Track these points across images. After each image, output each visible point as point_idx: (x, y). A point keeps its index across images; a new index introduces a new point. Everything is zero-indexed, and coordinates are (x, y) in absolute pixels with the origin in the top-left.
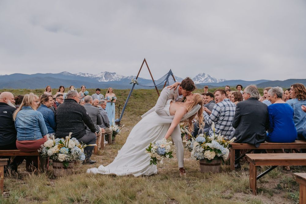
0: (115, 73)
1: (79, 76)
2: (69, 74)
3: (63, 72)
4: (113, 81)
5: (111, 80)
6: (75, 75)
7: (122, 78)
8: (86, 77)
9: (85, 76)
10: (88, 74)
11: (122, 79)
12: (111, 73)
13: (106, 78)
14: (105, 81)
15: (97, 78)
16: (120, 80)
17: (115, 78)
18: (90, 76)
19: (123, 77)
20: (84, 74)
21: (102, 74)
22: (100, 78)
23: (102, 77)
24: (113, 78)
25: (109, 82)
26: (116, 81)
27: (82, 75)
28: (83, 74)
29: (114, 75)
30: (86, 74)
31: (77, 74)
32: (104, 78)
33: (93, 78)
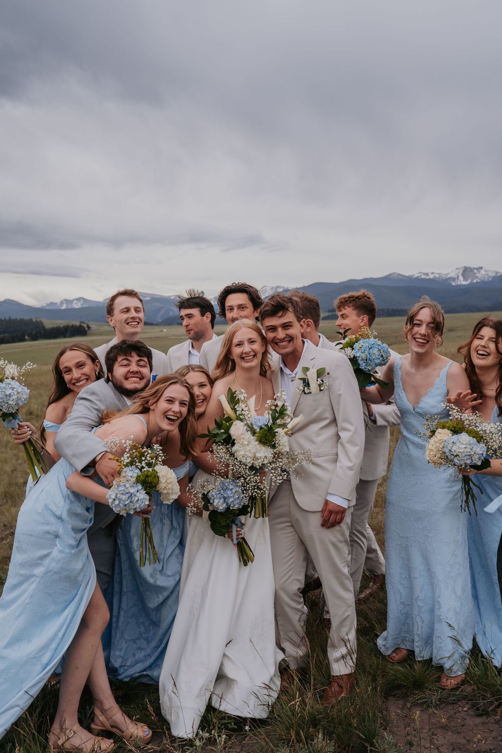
0: (481, 268)
1: (417, 278)
2: (400, 277)
3: (390, 275)
4: (477, 282)
5: (475, 281)
6: (410, 278)
7: (494, 274)
8: (430, 279)
9: (428, 277)
10: (433, 273)
11: (494, 277)
12: (474, 268)
13: (465, 279)
14: (464, 283)
15: (450, 278)
16: (490, 279)
17: (481, 276)
18: (437, 276)
19: (497, 273)
20: (427, 274)
21: (458, 271)
22: (453, 279)
23: (458, 277)
24: (477, 277)
25: (471, 283)
26: (483, 282)
27: (423, 277)
28: (424, 274)
29: (479, 272)
30: (430, 274)
31: (414, 275)
32: (461, 278)
33: (443, 280)
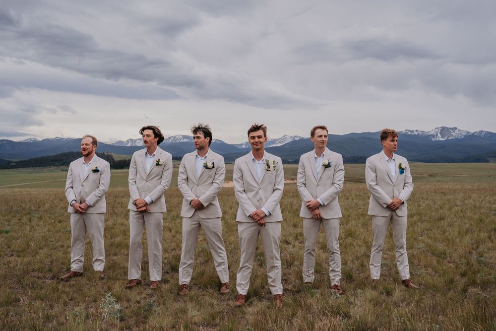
0: (456, 128)
1: (405, 134)
4: (452, 139)
5: (450, 138)
7: (466, 134)
9: (413, 134)
10: (417, 131)
11: (466, 136)
12: (450, 128)
13: (443, 136)
14: (442, 139)
15: (430, 135)
16: (462, 137)
17: (455, 134)
18: (421, 133)
19: (468, 132)
20: (413, 131)
21: (437, 130)
22: (433, 136)
23: (437, 134)
24: (452, 135)
25: (447, 140)
26: (457, 139)
27: (409, 133)
28: (410, 131)
29: (454, 132)
31: (402, 132)
32: (439, 135)
33: (425, 136)
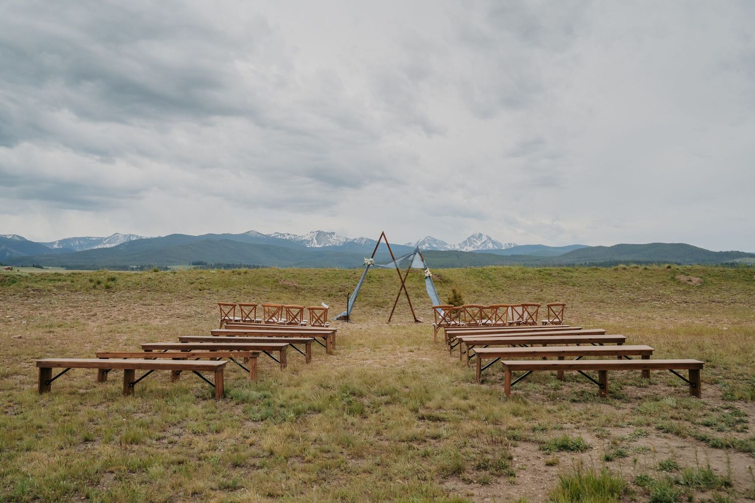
0: (334, 233)
1: (274, 238)
2: (259, 235)
3: (248, 232)
4: (330, 246)
5: (327, 245)
6: (267, 237)
7: (345, 241)
8: (286, 239)
9: (284, 238)
10: (288, 234)
11: (344, 243)
12: (327, 233)
13: (318, 243)
14: (318, 246)
15: (305, 240)
16: (341, 245)
17: (333, 241)
18: (293, 237)
19: (347, 239)
20: (284, 235)
21: (312, 234)
22: (308, 242)
23: (312, 240)
24: (330, 242)
25: (324, 247)
26: (335, 246)
27: (279, 237)
28: (281, 234)
29: (332, 237)
31: (271, 235)
32: (315, 241)
33: (298, 241)
